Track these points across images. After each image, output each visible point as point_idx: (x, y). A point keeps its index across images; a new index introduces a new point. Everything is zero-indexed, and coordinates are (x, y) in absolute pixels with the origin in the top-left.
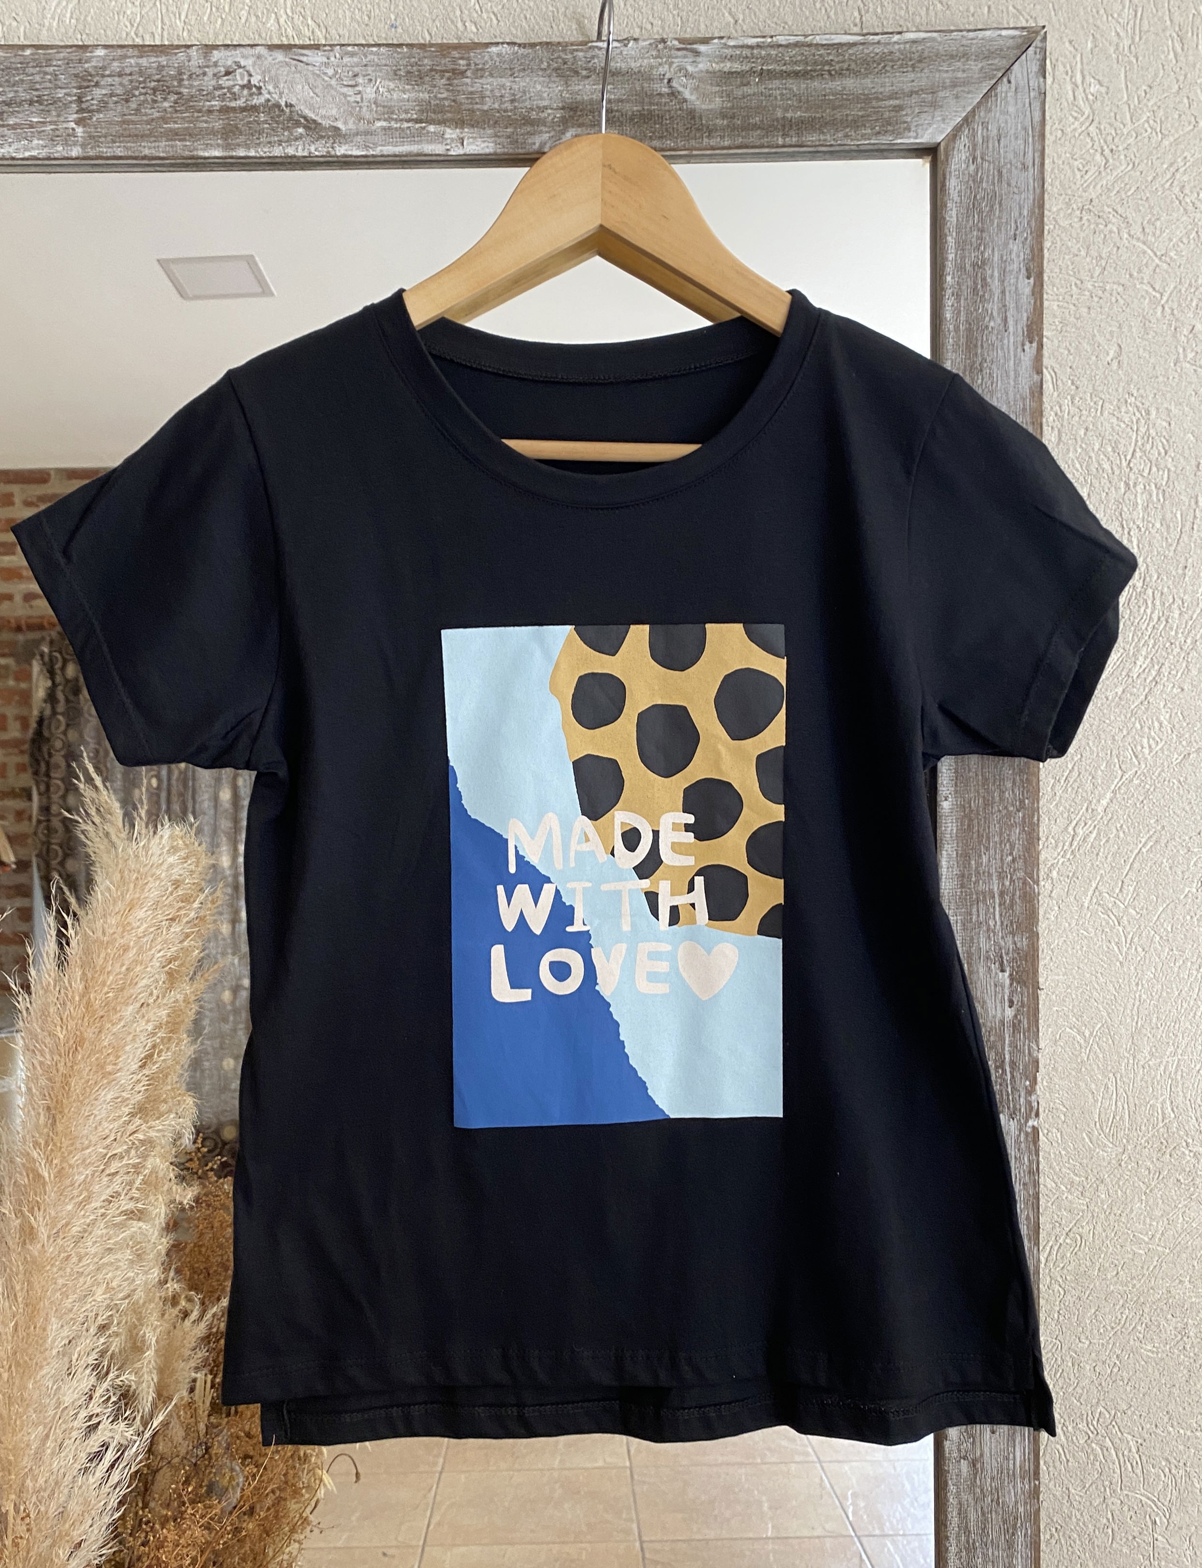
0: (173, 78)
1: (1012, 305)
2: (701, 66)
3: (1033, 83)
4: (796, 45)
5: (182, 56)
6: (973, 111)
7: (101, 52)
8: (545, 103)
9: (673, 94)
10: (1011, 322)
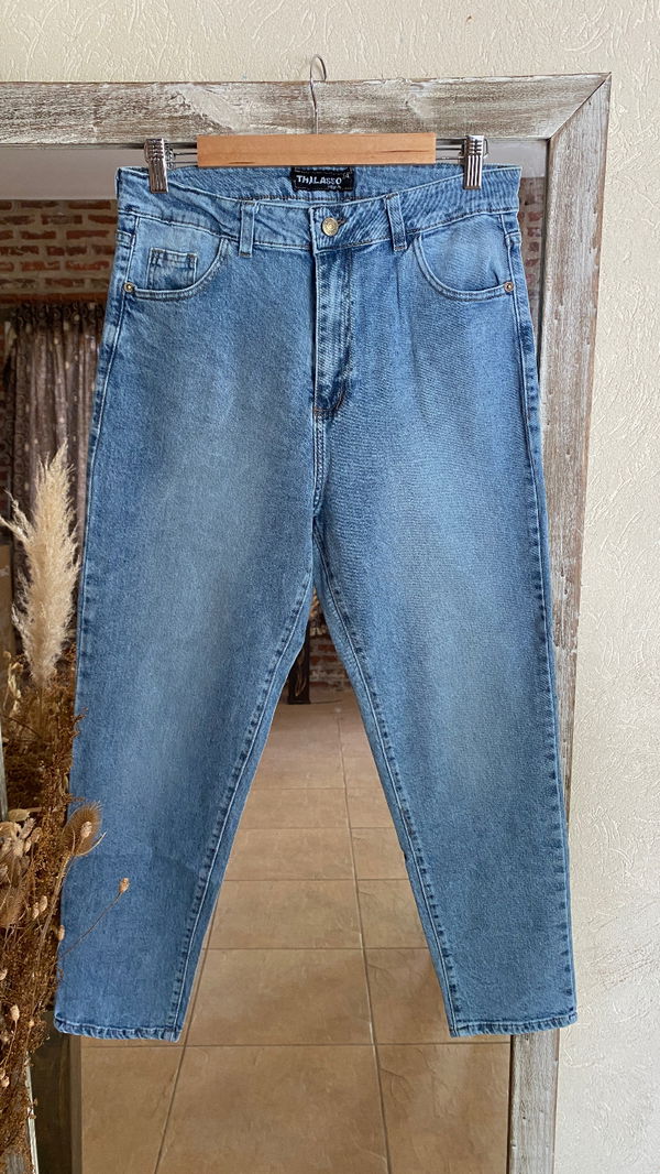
0: (144, 100)
1: (585, 228)
2: (424, 95)
3: (603, 104)
4: (475, 83)
5: (148, 89)
6: (570, 120)
7: (106, 86)
8: (338, 115)
9: (408, 110)
10: (584, 238)
